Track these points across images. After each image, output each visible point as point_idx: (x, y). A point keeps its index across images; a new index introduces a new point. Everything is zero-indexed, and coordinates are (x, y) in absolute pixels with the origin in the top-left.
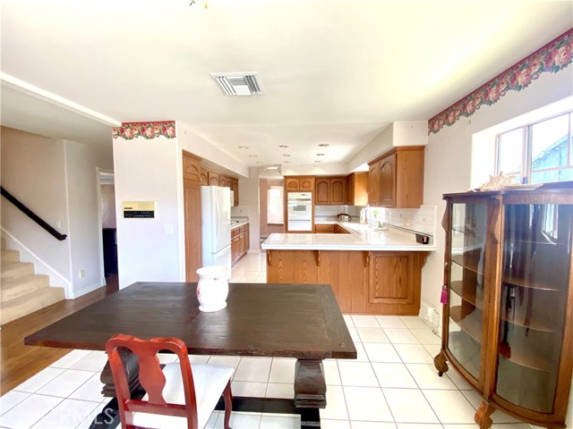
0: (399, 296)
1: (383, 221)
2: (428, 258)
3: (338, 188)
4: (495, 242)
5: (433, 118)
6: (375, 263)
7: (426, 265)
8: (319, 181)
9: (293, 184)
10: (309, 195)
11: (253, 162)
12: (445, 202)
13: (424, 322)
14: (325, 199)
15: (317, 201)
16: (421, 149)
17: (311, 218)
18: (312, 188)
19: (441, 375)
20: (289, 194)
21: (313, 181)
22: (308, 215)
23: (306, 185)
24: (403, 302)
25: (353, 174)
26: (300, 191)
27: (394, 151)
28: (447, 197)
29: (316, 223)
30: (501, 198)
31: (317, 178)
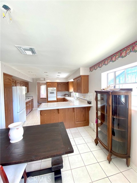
0: (82, 120)
1: (78, 97)
2: (91, 108)
3: (64, 86)
4: (109, 106)
5: (91, 67)
6: (76, 111)
7: (90, 110)
8: (58, 84)
9: (49, 85)
10: (55, 88)
11: (34, 77)
12: (95, 93)
13: (91, 128)
14: (60, 90)
15: (58, 90)
16: (88, 76)
18: (56, 86)
19: (96, 145)
20: (48, 88)
21: (56, 84)
22: (55, 95)
23: (54, 85)
24: (85, 122)
25: (69, 82)
26: (52, 87)
27: (81, 76)
28: (96, 92)
29: (58, 98)
30: (110, 93)
31: (58, 83)
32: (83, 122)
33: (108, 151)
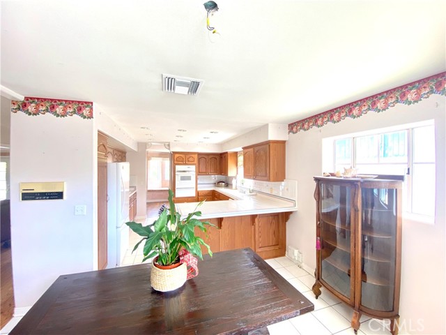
0: (271, 244)
1: (252, 188)
2: (291, 215)
3: (217, 162)
5: (292, 124)
7: (289, 221)
8: (201, 156)
9: (178, 158)
10: (193, 168)
13: (290, 260)
14: (204, 171)
15: (199, 173)
16: (284, 142)
17: (194, 186)
18: (196, 162)
19: (317, 298)
20: (178, 168)
21: (196, 156)
22: (192, 183)
23: (191, 159)
24: (277, 248)
25: (227, 153)
26: (186, 164)
27: (268, 143)
28: (317, 180)
29: (199, 190)
31: (199, 154)
32: (272, 248)
33: (354, 307)
